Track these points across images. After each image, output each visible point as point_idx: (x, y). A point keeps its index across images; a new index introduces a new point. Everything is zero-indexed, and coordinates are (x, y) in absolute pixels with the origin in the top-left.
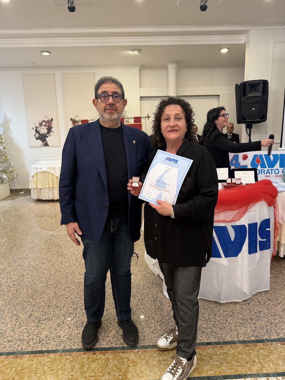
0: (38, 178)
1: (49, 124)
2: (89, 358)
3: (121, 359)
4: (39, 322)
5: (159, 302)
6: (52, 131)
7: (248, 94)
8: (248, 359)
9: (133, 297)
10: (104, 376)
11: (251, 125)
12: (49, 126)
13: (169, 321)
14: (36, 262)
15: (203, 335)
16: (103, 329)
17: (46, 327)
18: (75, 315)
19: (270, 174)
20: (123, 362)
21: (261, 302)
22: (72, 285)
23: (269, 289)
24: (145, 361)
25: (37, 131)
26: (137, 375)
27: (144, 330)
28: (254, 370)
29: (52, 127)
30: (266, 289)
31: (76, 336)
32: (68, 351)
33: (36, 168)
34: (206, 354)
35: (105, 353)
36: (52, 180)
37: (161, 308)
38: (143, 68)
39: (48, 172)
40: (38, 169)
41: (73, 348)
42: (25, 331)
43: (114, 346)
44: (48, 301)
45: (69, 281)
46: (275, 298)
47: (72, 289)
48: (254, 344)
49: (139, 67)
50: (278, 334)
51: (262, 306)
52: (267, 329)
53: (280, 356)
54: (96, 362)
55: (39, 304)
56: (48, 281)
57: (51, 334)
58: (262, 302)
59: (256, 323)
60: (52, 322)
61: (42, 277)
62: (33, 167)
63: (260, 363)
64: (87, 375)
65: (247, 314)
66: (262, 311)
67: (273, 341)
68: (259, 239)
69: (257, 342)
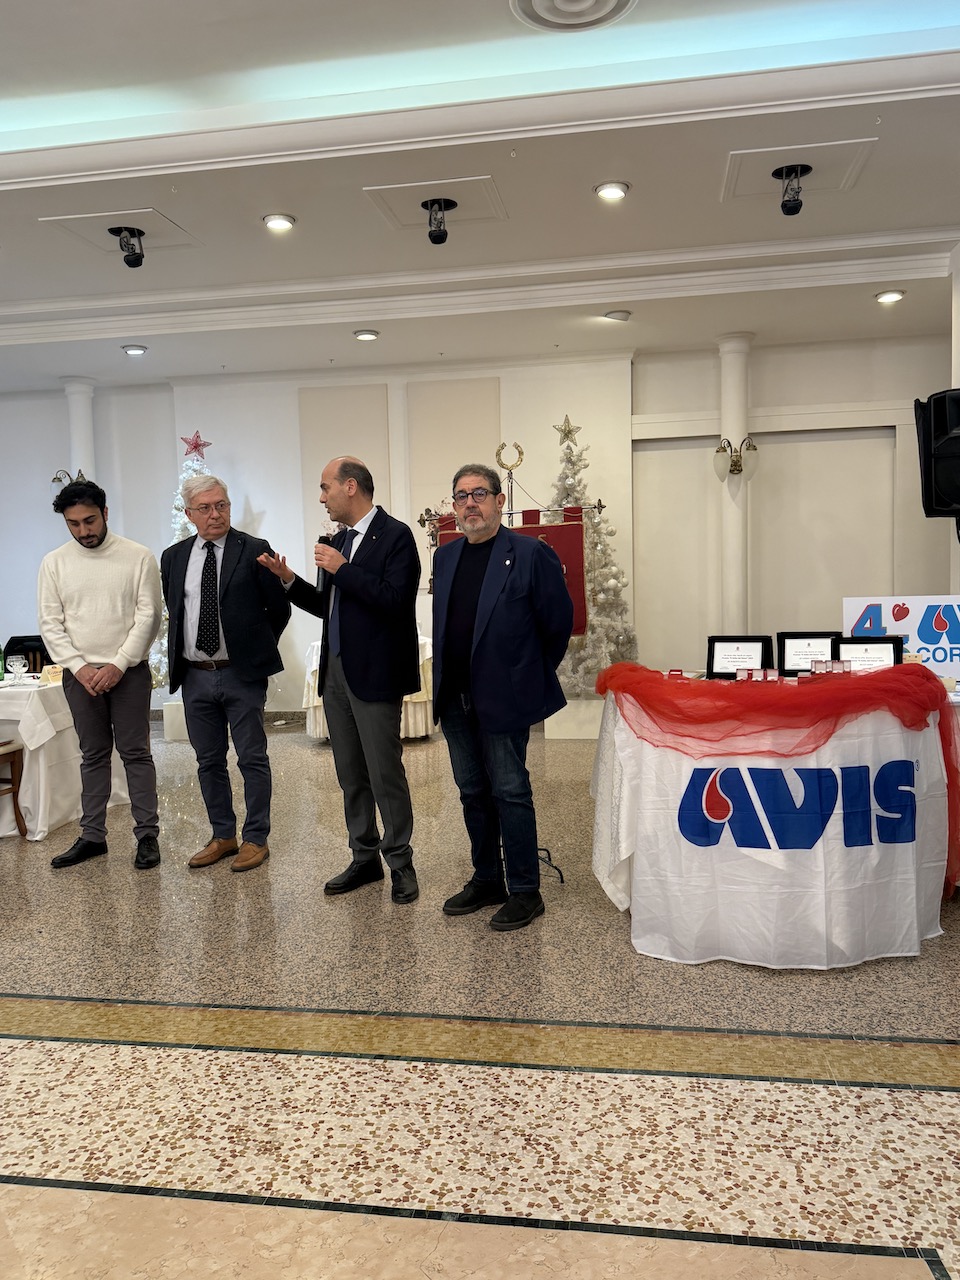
2: (437, 1027)
3: (506, 1034)
4: (332, 969)
7: (951, 430)
8: (795, 1058)
10: (465, 1052)
16: (472, 990)
17: (347, 977)
18: (412, 965)
20: (509, 1039)
23: (917, 954)
24: (557, 1042)
26: (536, 1057)
27: (567, 999)
28: (801, 1074)
30: (909, 951)
31: (412, 996)
32: (394, 1014)
34: (699, 1043)
35: (472, 1023)
37: (619, 968)
38: (641, 357)
41: (403, 1011)
42: (304, 980)
43: (493, 1015)
48: (824, 1039)
49: (631, 355)
50: (894, 1030)
52: (870, 1021)
53: (878, 1061)
54: (452, 1034)
57: (358, 988)
59: (849, 1009)
60: (361, 972)
63: (822, 1066)
64: (432, 1048)
65: (832, 995)
66: (877, 992)
67: (875, 1039)
68: (876, 810)
69: (833, 1037)
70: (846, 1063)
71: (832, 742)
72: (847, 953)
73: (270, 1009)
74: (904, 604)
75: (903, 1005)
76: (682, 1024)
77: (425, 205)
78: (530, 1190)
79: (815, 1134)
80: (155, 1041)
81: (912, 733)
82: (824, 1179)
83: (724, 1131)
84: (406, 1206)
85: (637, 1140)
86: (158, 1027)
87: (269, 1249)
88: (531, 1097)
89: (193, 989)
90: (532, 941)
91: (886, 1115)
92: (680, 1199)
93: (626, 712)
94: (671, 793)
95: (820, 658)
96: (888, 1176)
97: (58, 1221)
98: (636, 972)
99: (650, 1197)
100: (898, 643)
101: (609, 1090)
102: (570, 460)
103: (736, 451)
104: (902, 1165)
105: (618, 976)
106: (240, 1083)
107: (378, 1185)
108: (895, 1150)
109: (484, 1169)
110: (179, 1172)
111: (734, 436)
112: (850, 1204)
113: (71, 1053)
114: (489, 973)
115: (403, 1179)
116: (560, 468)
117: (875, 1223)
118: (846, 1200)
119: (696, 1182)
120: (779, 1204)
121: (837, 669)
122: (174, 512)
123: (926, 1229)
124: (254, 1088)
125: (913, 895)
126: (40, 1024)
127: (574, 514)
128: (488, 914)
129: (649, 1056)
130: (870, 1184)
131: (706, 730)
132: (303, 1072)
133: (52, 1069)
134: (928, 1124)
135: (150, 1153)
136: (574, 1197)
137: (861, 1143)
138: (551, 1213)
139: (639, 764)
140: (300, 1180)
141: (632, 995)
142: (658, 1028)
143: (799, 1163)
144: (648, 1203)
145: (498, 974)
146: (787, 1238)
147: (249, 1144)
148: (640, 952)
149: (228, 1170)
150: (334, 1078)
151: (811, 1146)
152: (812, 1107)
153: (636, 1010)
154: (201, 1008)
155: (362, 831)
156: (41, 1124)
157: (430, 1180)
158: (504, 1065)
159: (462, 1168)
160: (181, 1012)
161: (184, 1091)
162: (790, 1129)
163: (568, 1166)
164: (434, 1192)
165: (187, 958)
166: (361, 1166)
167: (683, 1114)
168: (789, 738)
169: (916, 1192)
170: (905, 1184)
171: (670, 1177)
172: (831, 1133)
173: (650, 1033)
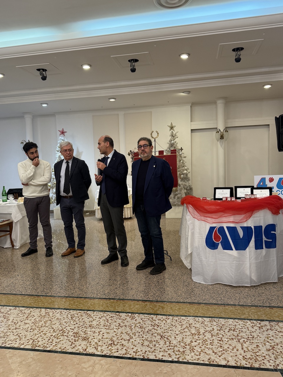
2: (135, 303)
3: (155, 305)
4: (104, 286)
5: (187, 283)
8: (241, 312)
17: (108, 288)
18: (127, 285)
20: (156, 307)
23: (277, 281)
24: (170, 307)
26: (164, 312)
28: (243, 317)
30: (275, 281)
31: (127, 294)
32: (122, 299)
34: (212, 308)
35: (145, 302)
38: (193, 105)
41: (125, 298)
42: (95, 289)
43: (151, 300)
46: (280, 287)
48: (249, 307)
49: (191, 104)
50: (270, 304)
52: (263, 301)
53: (266, 313)
54: (139, 305)
57: (111, 292)
58: (268, 289)
63: (249, 315)
65: (251, 294)
66: (265, 293)
67: (265, 307)
68: (264, 238)
69: (252, 306)
70: (256, 314)
71: (251, 219)
72: (256, 281)
73: (86, 298)
74: (272, 178)
75: (273, 297)
76: (207, 302)
77: (129, 61)
78: (162, 351)
79: (246, 335)
80: (52, 307)
81: (275, 216)
82: (249, 348)
83: (220, 334)
84: (126, 356)
85: (194, 337)
86: (53, 303)
87: (85, 368)
88: (162, 324)
89: (63, 292)
90: (162, 278)
91: (268, 329)
92: (207, 354)
93: (190, 210)
94: (203, 234)
95: (247, 194)
96: (269, 347)
97: (24, 360)
98: (193, 287)
99: (198, 354)
100: (271, 189)
101: (185, 322)
102: (173, 136)
103: (222, 132)
104: (273, 344)
105: (188, 288)
106: (77, 320)
107: (118, 350)
108: (271, 340)
109: (149, 345)
110: (59, 346)
111: (221, 128)
112: (257, 356)
113: (27, 311)
114: (150, 287)
115: (125, 348)
116: (170, 138)
117: (265, 361)
118: (256, 355)
119: (211, 349)
120: (236, 356)
121: (253, 197)
122: (56, 152)
123: (280, 363)
124: (81, 321)
125: (276, 264)
126: (18, 302)
127: (174, 151)
128: (149, 270)
129: (197, 312)
130: (263, 350)
131: (214, 215)
132: (95, 316)
133: (22, 315)
134: (280, 332)
135: (51, 340)
136: (175, 353)
137: (261, 337)
138: (169, 358)
139: (194, 226)
140: (94, 348)
141: (192, 294)
142: (200, 303)
143: (242, 343)
144: (197, 355)
145: (152, 287)
146: (239, 366)
147: (80, 338)
148: (194, 281)
149: (73, 345)
150: (104, 318)
151: (246, 338)
152: (246, 327)
153: (193, 298)
154: (65, 298)
155: (112, 245)
156: (19, 332)
157: (133, 348)
158: (154, 314)
159: (142, 345)
160: (59, 299)
161: (60, 322)
162: (239, 333)
163: (173, 344)
164: (134, 352)
165: (61, 283)
166: (112, 344)
167: (208, 329)
168: (238, 218)
169: (277, 352)
170: (274, 350)
171: (204, 348)
172: (252, 335)
173: (198, 305)
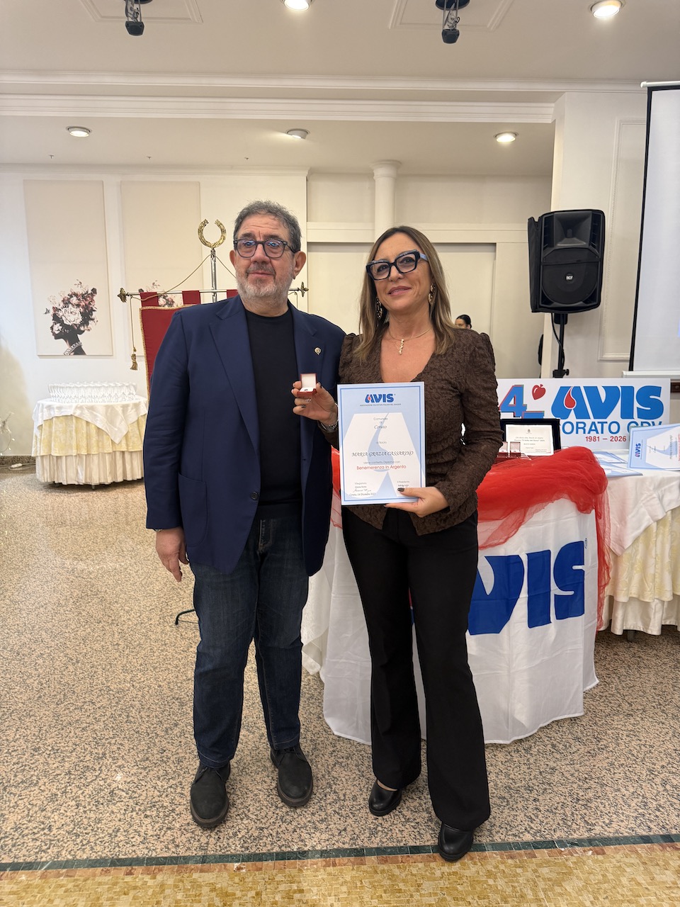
0: (53, 430)
1: (87, 302)
2: (115, 884)
3: (195, 887)
5: (308, 741)
6: (93, 319)
7: (557, 243)
8: (509, 890)
9: (248, 730)
11: (563, 315)
12: (86, 307)
13: (328, 790)
14: (22, 638)
15: (407, 826)
16: (160, 810)
17: (20, 802)
18: (97, 774)
19: (597, 433)
20: (199, 896)
21: (558, 744)
22: (101, 698)
23: (582, 714)
24: (253, 893)
25: (57, 319)
27: (263, 814)
29: (93, 310)
30: (575, 713)
31: (91, 828)
32: (66, 864)
33: (49, 407)
34: (406, 875)
35: (157, 870)
36: (87, 436)
37: (313, 757)
38: (314, 174)
39: (76, 417)
40: (53, 408)
41: (78, 857)
43: (182, 852)
44: (34, 738)
45: (95, 687)
46: (594, 735)
47: (99, 708)
48: (529, 851)
49: (307, 173)
50: (589, 827)
51: (558, 756)
52: (564, 814)
53: (589, 882)
54: (132, 893)
55: (13, 744)
56: (45, 685)
57: (29, 821)
58: (561, 746)
59: (540, 798)
60: (38, 791)
61: (30, 676)
62: (43, 405)
63: (538, 900)
65: (519, 776)
66: (558, 768)
67: (576, 845)
68: (555, 590)
72: (527, 725)
100: (555, 424)
142: (359, 853)
148: (336, 733)
153: (336, 823)
173: (353, 864)
